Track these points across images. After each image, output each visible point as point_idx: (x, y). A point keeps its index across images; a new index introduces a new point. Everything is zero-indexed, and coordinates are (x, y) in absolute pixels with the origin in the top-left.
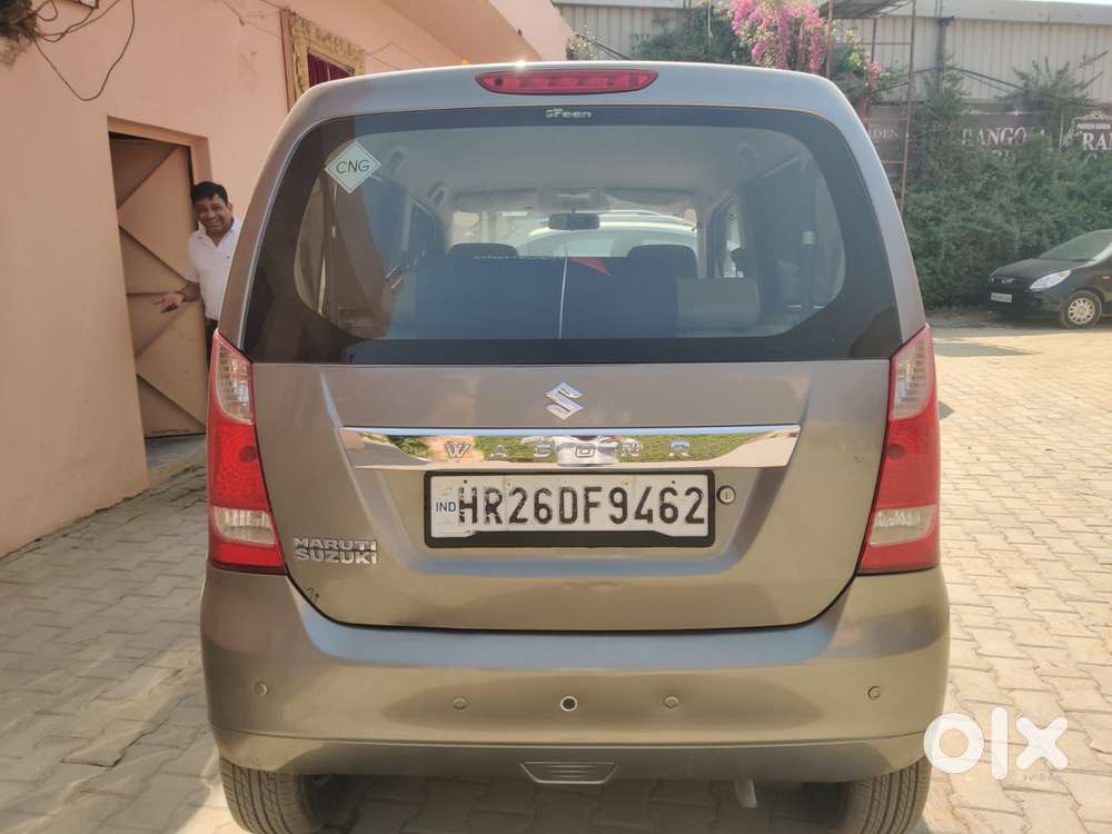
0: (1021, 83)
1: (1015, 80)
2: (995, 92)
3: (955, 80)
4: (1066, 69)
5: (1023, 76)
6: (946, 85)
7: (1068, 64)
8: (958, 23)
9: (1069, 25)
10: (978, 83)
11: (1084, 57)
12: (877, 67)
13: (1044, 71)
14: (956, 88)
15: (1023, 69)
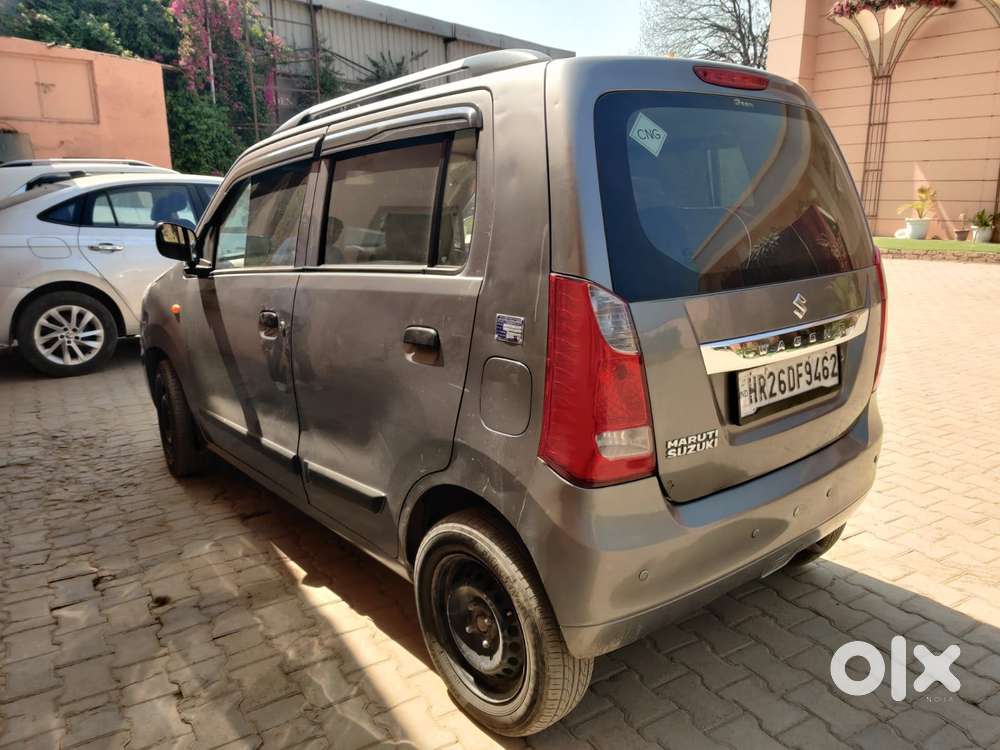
0: (374, 69)
1: (369, 66)
2: (357, 74)
3: (329, 60)
4: (403, 63)
5: (375, 64)
6: (323, 64)
7: (403, 59)
8: (323, 11)
9: (399, 27)
10: (343, 65)
11: (412, 53)
12: (278, 39)
13: (388, 61)
14: (331, 68)
15: (374, 58)
